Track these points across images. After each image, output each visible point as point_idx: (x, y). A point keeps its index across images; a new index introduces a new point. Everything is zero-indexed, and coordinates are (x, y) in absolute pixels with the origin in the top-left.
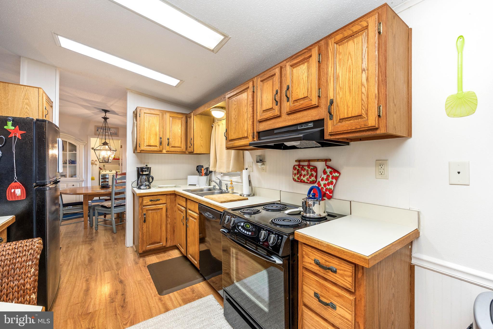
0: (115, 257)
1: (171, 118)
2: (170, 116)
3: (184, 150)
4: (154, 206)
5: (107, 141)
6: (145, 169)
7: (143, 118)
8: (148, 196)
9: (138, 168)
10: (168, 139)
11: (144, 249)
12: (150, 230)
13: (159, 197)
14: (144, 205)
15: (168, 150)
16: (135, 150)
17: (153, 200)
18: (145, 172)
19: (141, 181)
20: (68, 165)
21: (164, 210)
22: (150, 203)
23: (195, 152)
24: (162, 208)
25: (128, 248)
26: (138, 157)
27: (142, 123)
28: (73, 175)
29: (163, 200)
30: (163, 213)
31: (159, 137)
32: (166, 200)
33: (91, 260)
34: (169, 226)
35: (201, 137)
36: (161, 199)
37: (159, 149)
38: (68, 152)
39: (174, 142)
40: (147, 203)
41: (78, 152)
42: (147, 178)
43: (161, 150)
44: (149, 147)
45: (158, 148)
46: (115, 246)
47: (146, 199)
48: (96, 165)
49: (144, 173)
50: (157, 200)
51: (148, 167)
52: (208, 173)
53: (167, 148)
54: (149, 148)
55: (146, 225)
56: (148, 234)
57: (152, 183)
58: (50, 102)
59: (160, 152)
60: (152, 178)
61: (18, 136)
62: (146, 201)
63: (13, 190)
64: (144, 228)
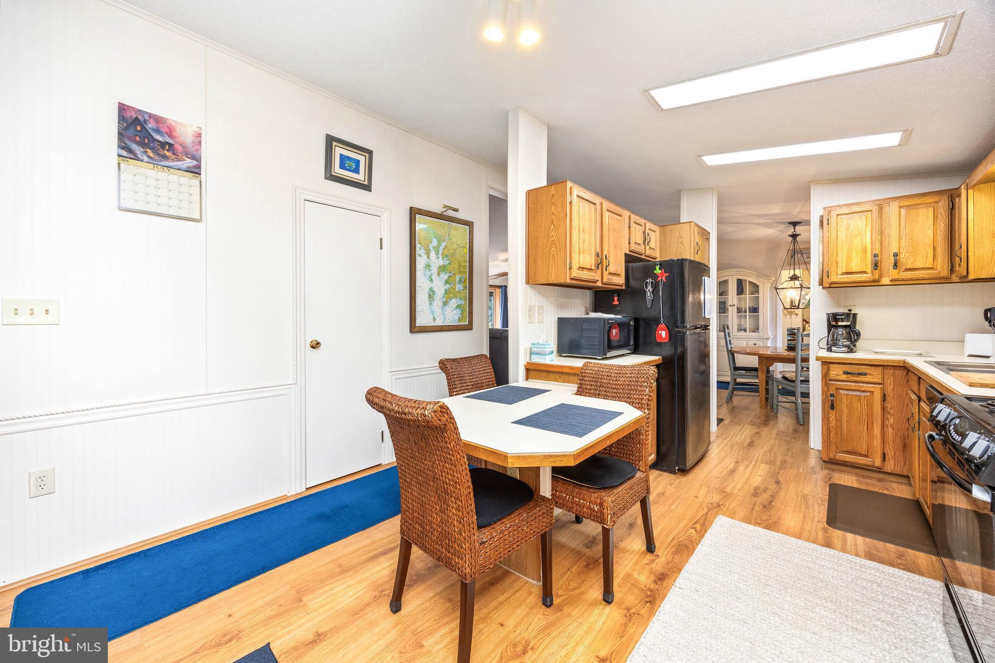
0: (786, 453)
1: (903, 210)
2: (900, 207)
3: (944, 273)
4: (853, 384)
5: (798, 272)
6: (841, 315)
7: (835, 224)
8: (839, 363)
9: (828, 315)
10: (896, 255)
11: (832, 456)
12: (845, 427)
13: (864, 369)
14: (832, 378)
15: (896, 277)
16: (821, 283)
17: (850, 372)
18: (842, 320)
19: (833, 335)
20: (748, 313)
21: (878, 397)
23: (972, 277)
24: (872, 392)
25: (812, 451)
26: (831, 296)
27: (833, 235)
28: (756, 329)
29: (875, 376)
30: (875, 400)
31: (872, 254)
32: (883, 378)
34: (890, 430)
36: (870, 374)
37: (872, 278)
38: (748, 295)
39: (913, 260)
40: (838, 375)
41: (761, 295)
42: (846, 332)
43: (877, 279)
44: (849, 276)
45: (870, 275)
46: (793, 440)
47: (835, 368)
48: (797, 314)
49: (840, 324)
50: (859, 374)
51: (851, 312)
53: (889, 274)
54: (848, 278)
55: (836, 414)
56: (839, 433)
57: (857, 344)
58: (705, 234)
59: (876, 284)
60: (858, 334)
61: (664, 278)
62: (836, 372)
63: (660, 332)
64: (831, 420)
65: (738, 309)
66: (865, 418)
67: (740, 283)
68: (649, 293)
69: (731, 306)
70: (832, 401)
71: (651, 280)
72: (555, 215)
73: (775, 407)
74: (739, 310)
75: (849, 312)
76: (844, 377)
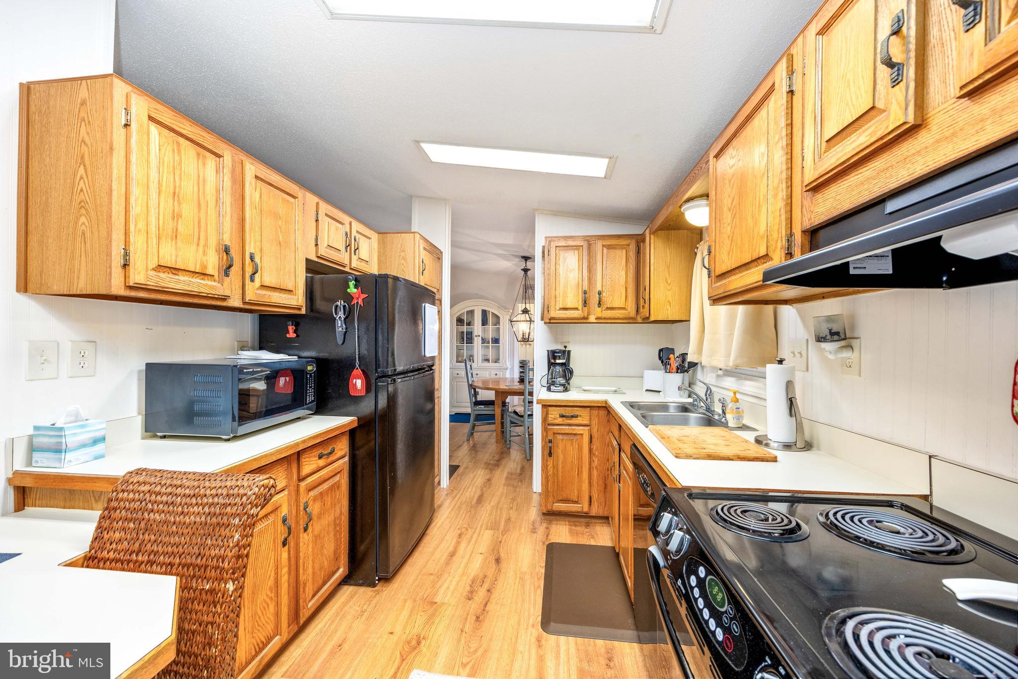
0: (511, 505)
1: (605, 250)
2: (603, 246)
3: (633, 313)
4: (567, 427)
5: (527, 306)
6: (558, 353)
7: (554, 256)
8: (556, 406)
9: (548, 351)
10: (600, 293)
11: (549, 508)
12: (560, 474)
13: (577, 411)
14: (550, 422)
15: (600, 315)
16: (543, 318)
17: (564, 414)
18: (560, 359)
19: (552, 375)
20: (490, 344)
21: (586, 439)
22: (560, 421)
23: (652, 319)
24: (582, 434)
25: (535, 494)
26: (550, 331)
27: (553, 267)
28: (497, 361)
29: (584, 417)
30: (584, 443)
31: (582, 290)
32: (590, 419)
33: (480, 500)
34: (595, 473)
35: (667, 282)
36: (581, 416)
37: (582, 315)
38: (491, 327)
39: (611, 299)
40: (555, 419)
41: (501, 327)
42: (562, 370)
43: (586, 316)
44: (565, 312)
45: (581, 312)
46: (520, 483)
47: (553, 411)
49: (558, 361)
50: (572, 417)
51: (566, 349)
52: (686, 367)
53: (595, 312)
55: (553, 461)
56: (556, 481)
57: (571, 382)
58: (436, 253)
59: (585, 321)
60: (571, 372)
61: (360, 301)
62: (554, 414)
63: (354, 381)
64: (549, 468)
65: (483, 339)
66: (576, 462)
67: (484, 313)
68: (339, 322)
69: (476, 336)
70: (550, 448)
71: (342, 303)
72: (87, 146)
73: (508, 442)
74: (484, 341)
75: (564, 349)
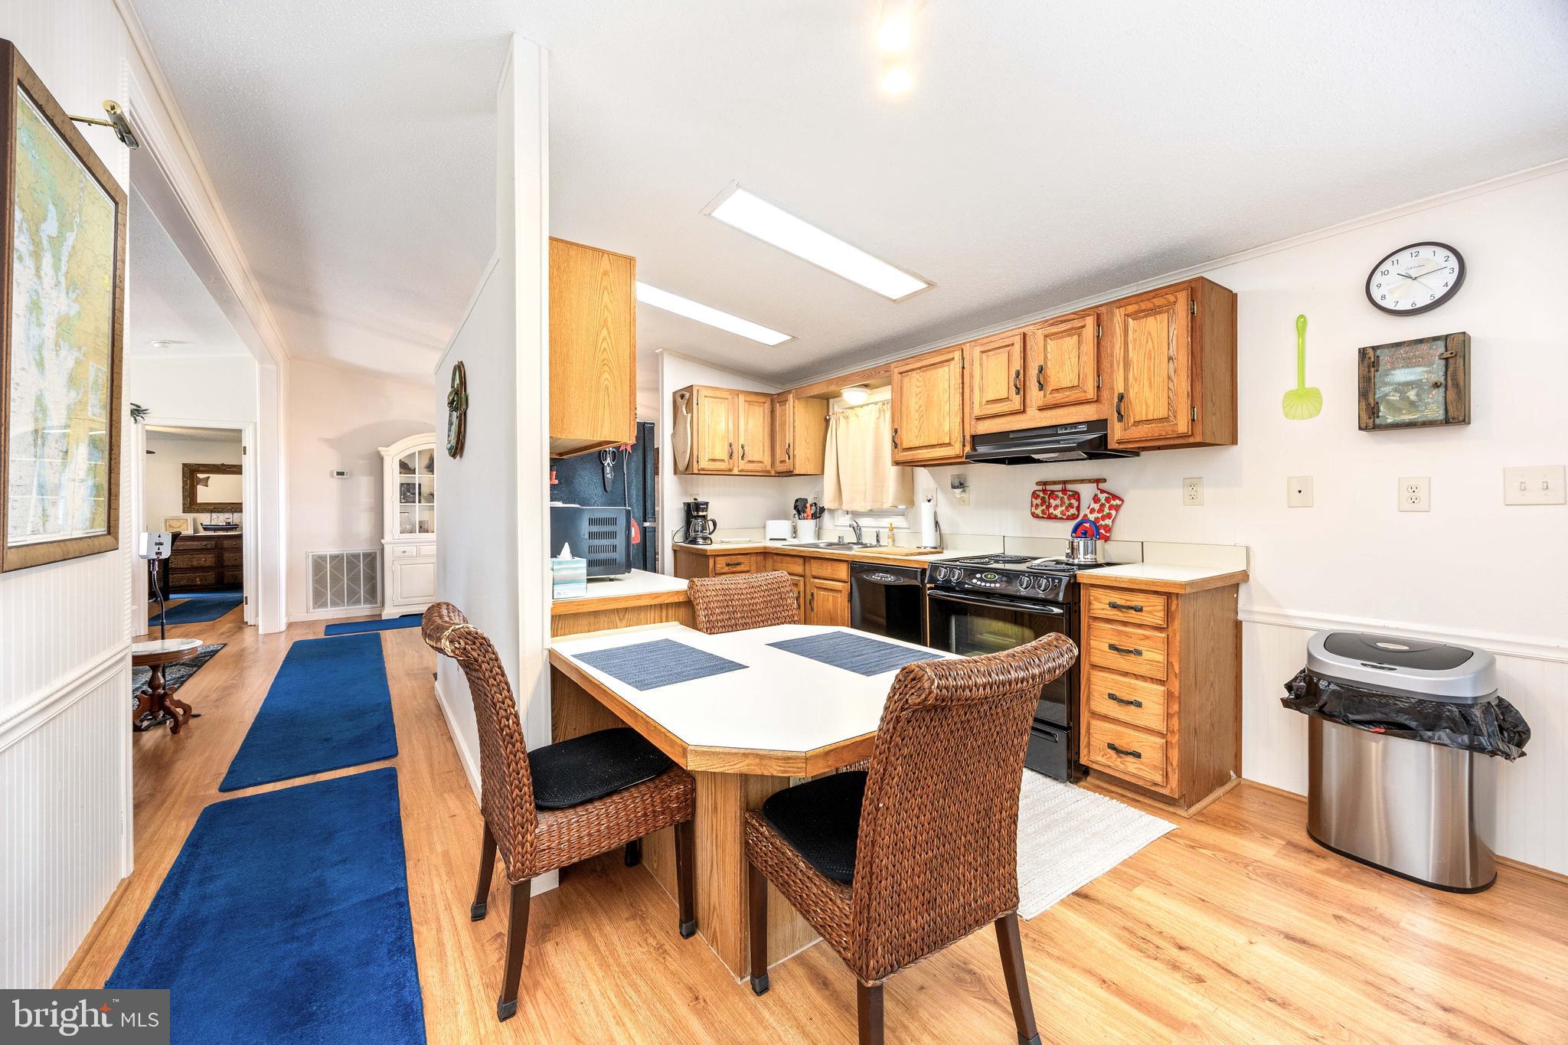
1: (747, 405)
2: (745, 401)
3: (769, 468)
6: (703, 505)
7: (703, 406)
8: (720, 556)
9: (686, 504)
10: (743, 447)
13: (740, 559)
15: (742, 468)
16: (688, 469)
17: (728, 563)
18: (703, 510)
23: (796, 472)
26: (681, 483)
29: (746, 564)
31: (728, 442)
32: (749, 566)
35: (806, 442)
36: (743, 563)
37: (727, 467)
39: (752, 453)
40: (722, 568)
42: (705, 523)
43: (731, 468)
44: (712, 463)
45: (726, 464)
47: (718, 561)
49: (701, 514)
50: (736, 564)
52: (819, 513)
53: (740, 465)
54: (711, 465)
57: (713, 534)
59: (730, 473)
60: (714, 523)
62: (721, 564)
68: (608, 469)
71: (611, 449)
72: (610, 312)
76: (726, 569)
